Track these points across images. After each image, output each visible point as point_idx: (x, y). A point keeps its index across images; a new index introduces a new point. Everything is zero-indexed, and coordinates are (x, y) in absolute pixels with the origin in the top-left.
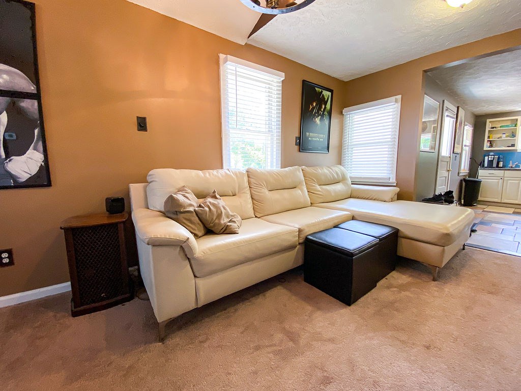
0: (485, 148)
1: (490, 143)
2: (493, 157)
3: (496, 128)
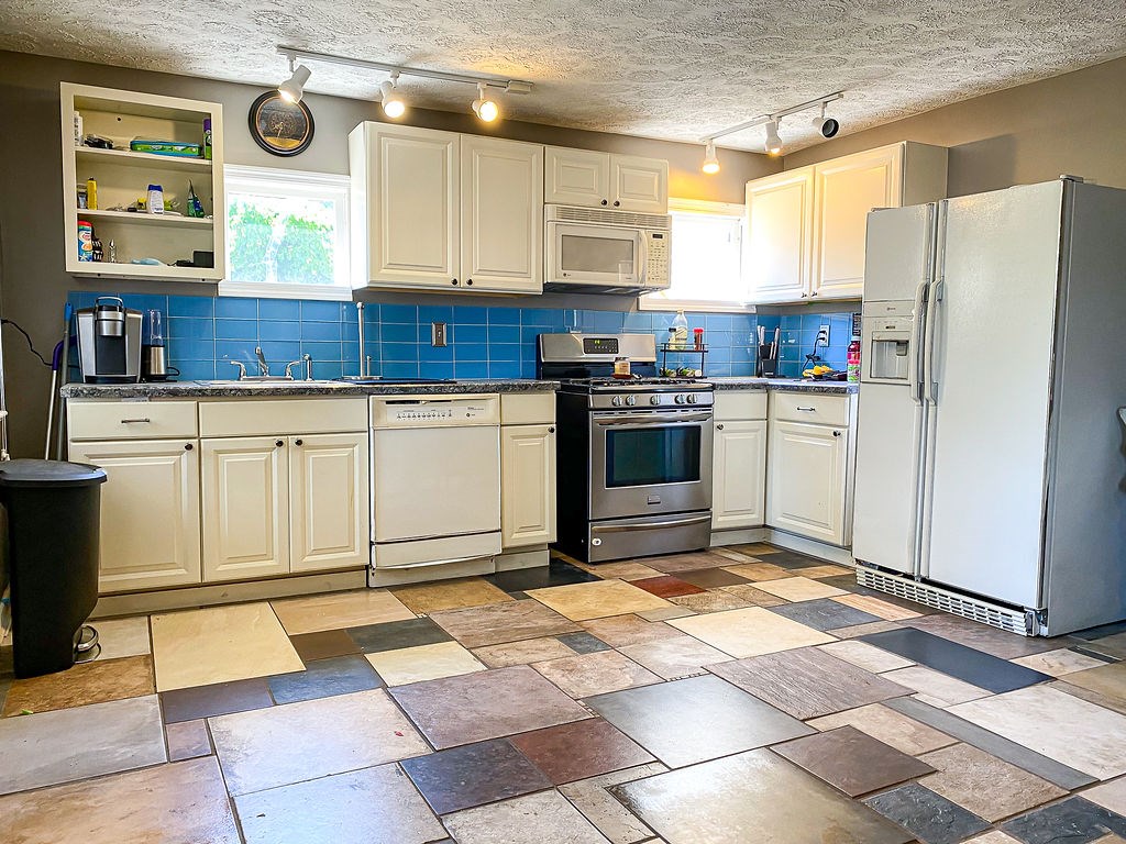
0: (75, 264)
1: (94, 239)
2: (120, 316)
3: (110, 147)
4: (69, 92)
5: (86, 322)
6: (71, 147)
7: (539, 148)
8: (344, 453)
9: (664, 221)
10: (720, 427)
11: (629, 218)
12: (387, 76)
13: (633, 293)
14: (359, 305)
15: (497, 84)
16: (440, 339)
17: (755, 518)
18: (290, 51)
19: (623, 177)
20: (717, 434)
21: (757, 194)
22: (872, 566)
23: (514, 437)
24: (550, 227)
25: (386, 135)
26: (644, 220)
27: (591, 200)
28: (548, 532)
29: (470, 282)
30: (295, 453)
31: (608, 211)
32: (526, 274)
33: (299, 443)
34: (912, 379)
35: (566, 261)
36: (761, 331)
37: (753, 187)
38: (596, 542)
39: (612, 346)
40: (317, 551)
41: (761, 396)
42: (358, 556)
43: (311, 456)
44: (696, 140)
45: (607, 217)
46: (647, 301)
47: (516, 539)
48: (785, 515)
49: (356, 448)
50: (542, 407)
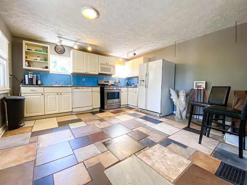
0: (24, 67)
1: (28, 63)
2: (32, 75)
3: (31, 50)
4: (24, 42)
5: (26, 76)
6: (24, 50)
7: (97, 55)
8: (68, 95)
9: (114, 66)
10: (122, 92)
11: (110, 65)
12: (74, 42)
13: (110, 75)
14: (72, 75)
15: (91, 45)
16: (84, 80)
17: (126, 104)
18: (59, 37)
19: (109, 60)
20: (121, 93)
21: (126, 64)
22: (140, 109)
23: (94, 93)
24: (99, 66)
25: (75, 52)
26: (112, 66)
27: (105, 63)
28: (99, 106)
29: (88, 72)
30: (60, 95)
31: (107, 64)
32: (96, 72)
33: (61, 94)
34: (145, 85)
35: (101, 70)
36: (127, 80)
37: (126, 63)
38: (106, 107)
39: (108, 82)
40: (64, 110)
41: (127, 88)
42: (70, 110)
43: (63, 96)
44: (119, 56)
45: (107, 65)
46: (113, 76)
47: (94, 107)
48: (130, 103)
49: (70, 95)
50: (98, 89)
